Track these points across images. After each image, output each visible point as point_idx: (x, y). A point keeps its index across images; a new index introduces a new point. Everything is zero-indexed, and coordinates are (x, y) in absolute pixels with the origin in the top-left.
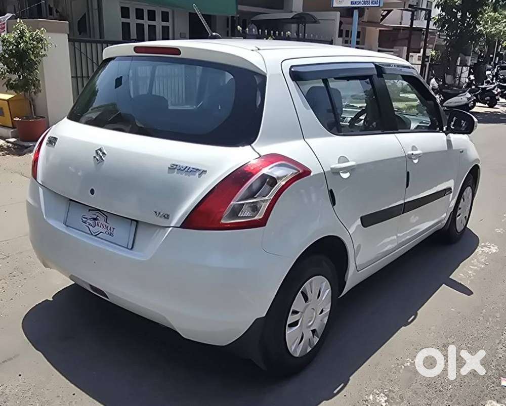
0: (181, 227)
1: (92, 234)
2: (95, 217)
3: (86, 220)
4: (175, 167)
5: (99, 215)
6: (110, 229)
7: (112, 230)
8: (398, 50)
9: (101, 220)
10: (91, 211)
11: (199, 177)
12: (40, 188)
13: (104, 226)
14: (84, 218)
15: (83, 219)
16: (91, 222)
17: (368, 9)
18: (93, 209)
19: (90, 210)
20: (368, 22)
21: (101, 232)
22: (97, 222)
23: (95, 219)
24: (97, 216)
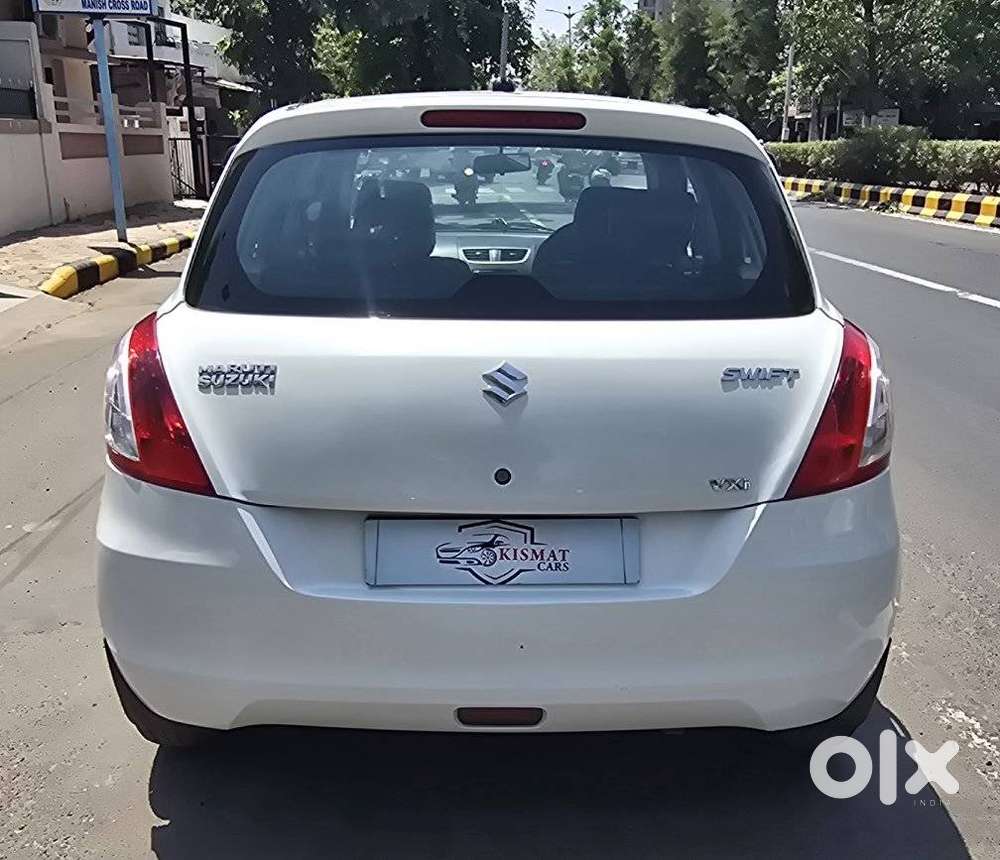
0: (788, 497)
1: (487, 583)
2: (488, 539)
3: (453, 554)
4: (735, 375)
5: (497, 531)
6: (552, 556)
7: (559, 557)
8: (149, 109)
9: (513, 540)
10: (463, 530)
11: (791, 386)
12: (239, 509)
13: (529, 553)
14: (442, 551)
15: (442, 555)
16: (477, 555)
17: (62, 18)
18: (470, 523)
19: (461, 527)
20: (68, 47)
21: (521, 571)
22: (496, 550)
23: (487, 545)
24: (496, 536)
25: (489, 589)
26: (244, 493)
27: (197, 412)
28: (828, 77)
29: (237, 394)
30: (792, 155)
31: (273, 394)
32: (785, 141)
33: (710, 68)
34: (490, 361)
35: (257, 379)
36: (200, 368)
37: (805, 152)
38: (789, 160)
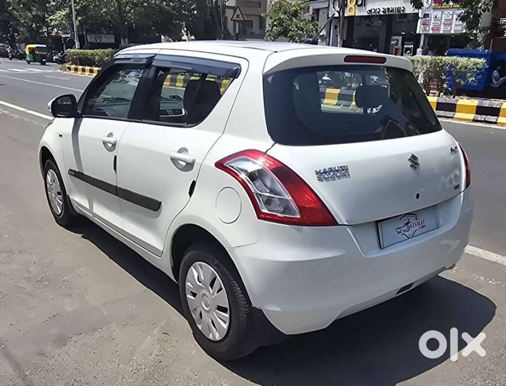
1: (409, 238)
2: (407, 222)
3: (400, 229)
5: (409, 218)
6: (422, 223)
9: (413, 220)
12: (347, 229)
13: (416, 223)
14: (398, 229)
15: (397, 231)
16: (405, 228)
18: (402, 216)
19: (400, 219)
21: (415, 231)
22: (409, 225)
23: (407, 224)
24: (409, 219)
25: (409, 240)
26: (347, 221)
27: (323, 190)
28: (80, 18)
29: (336, 180)
30: (86, 56)
31: (350, 177)
32: (78, 49)
33: (9, 8)
34: (408, 154)
35: (341, 172)
36: (316, 171)
37: (92, 54)
38: (84, 58)
